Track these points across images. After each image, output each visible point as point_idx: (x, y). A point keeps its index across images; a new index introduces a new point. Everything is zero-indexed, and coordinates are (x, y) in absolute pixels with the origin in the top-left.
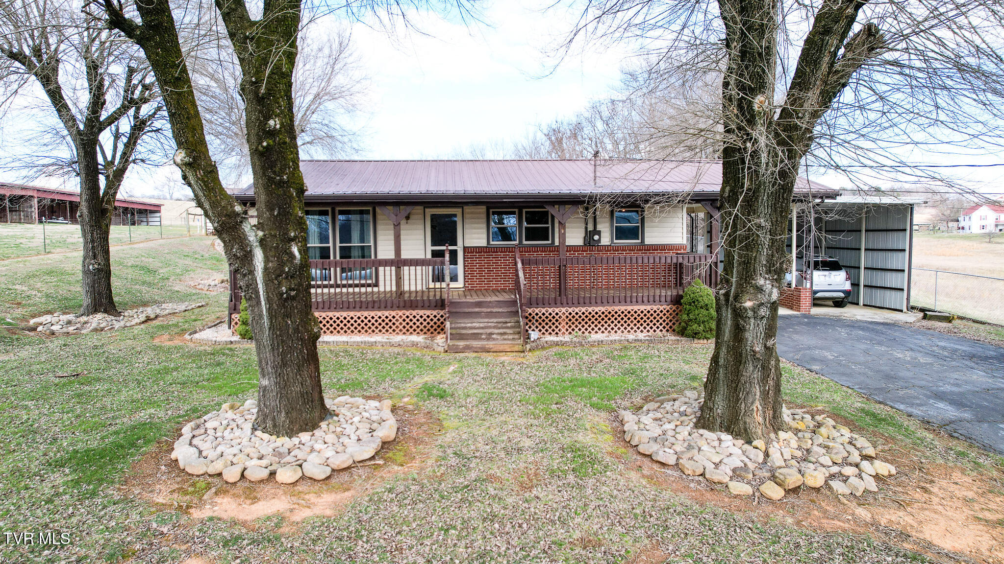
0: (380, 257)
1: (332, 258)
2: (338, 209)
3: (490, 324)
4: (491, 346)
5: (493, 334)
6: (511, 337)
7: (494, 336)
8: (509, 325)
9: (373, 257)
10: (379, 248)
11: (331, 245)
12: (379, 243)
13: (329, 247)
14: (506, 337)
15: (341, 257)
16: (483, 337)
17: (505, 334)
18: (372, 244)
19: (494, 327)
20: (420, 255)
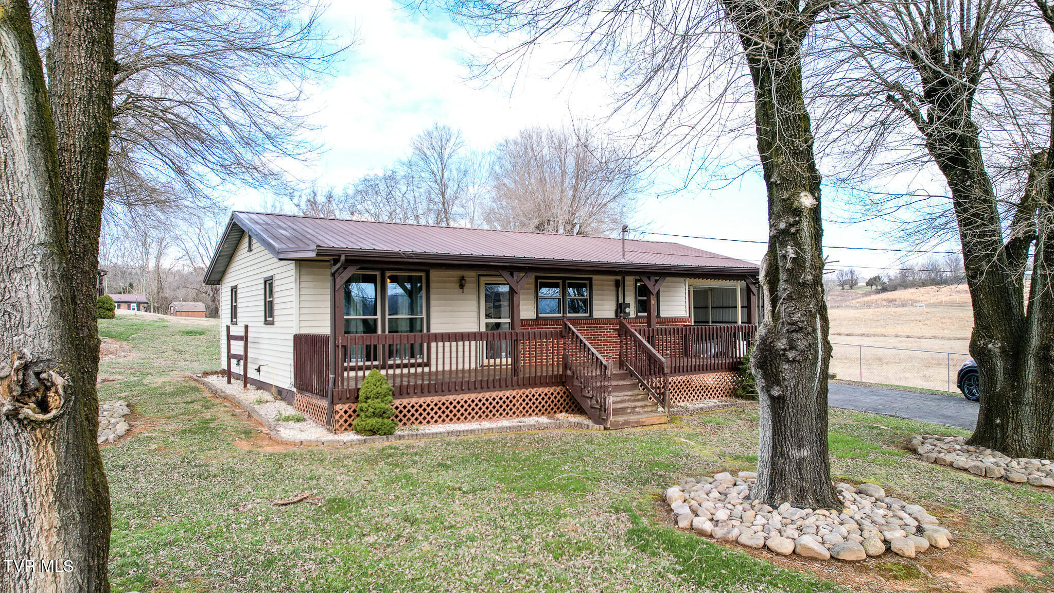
0: (433, 331)
1: (380, 332)
2: (388, 274)
3: (625, 398)
4: (644, 420)
5: (636, 407)
6: (650, 409)
7: (637, 410)
8: (640, 397)
9: (425, 331)
10: (432, 321)
11: (379, 316)
12: (433, 315)
13: (375, 321)
14: (646, 409)
15: (389, 332)
16: (629, 411)
17: (646, 406)
18: (424, 316)
19: (629, 401)
20: (473, 328)
